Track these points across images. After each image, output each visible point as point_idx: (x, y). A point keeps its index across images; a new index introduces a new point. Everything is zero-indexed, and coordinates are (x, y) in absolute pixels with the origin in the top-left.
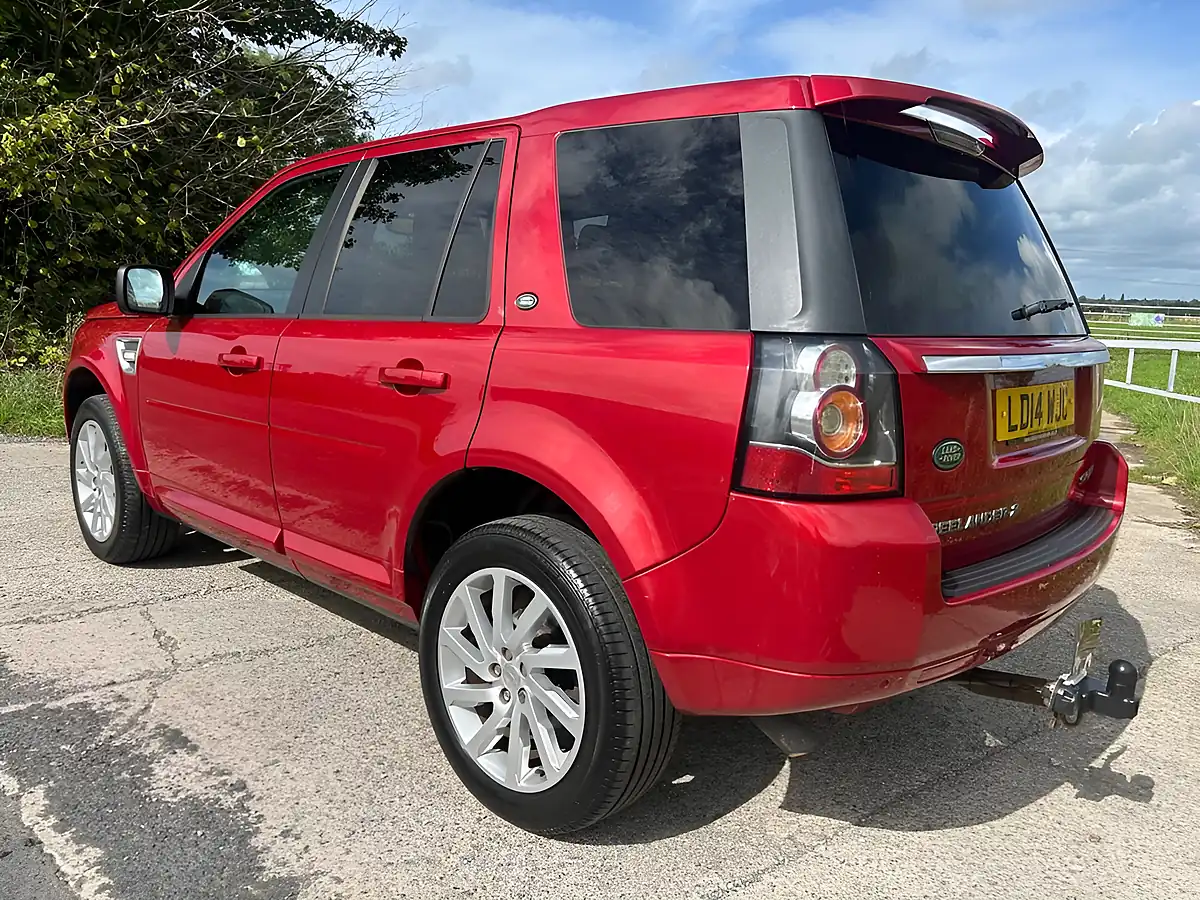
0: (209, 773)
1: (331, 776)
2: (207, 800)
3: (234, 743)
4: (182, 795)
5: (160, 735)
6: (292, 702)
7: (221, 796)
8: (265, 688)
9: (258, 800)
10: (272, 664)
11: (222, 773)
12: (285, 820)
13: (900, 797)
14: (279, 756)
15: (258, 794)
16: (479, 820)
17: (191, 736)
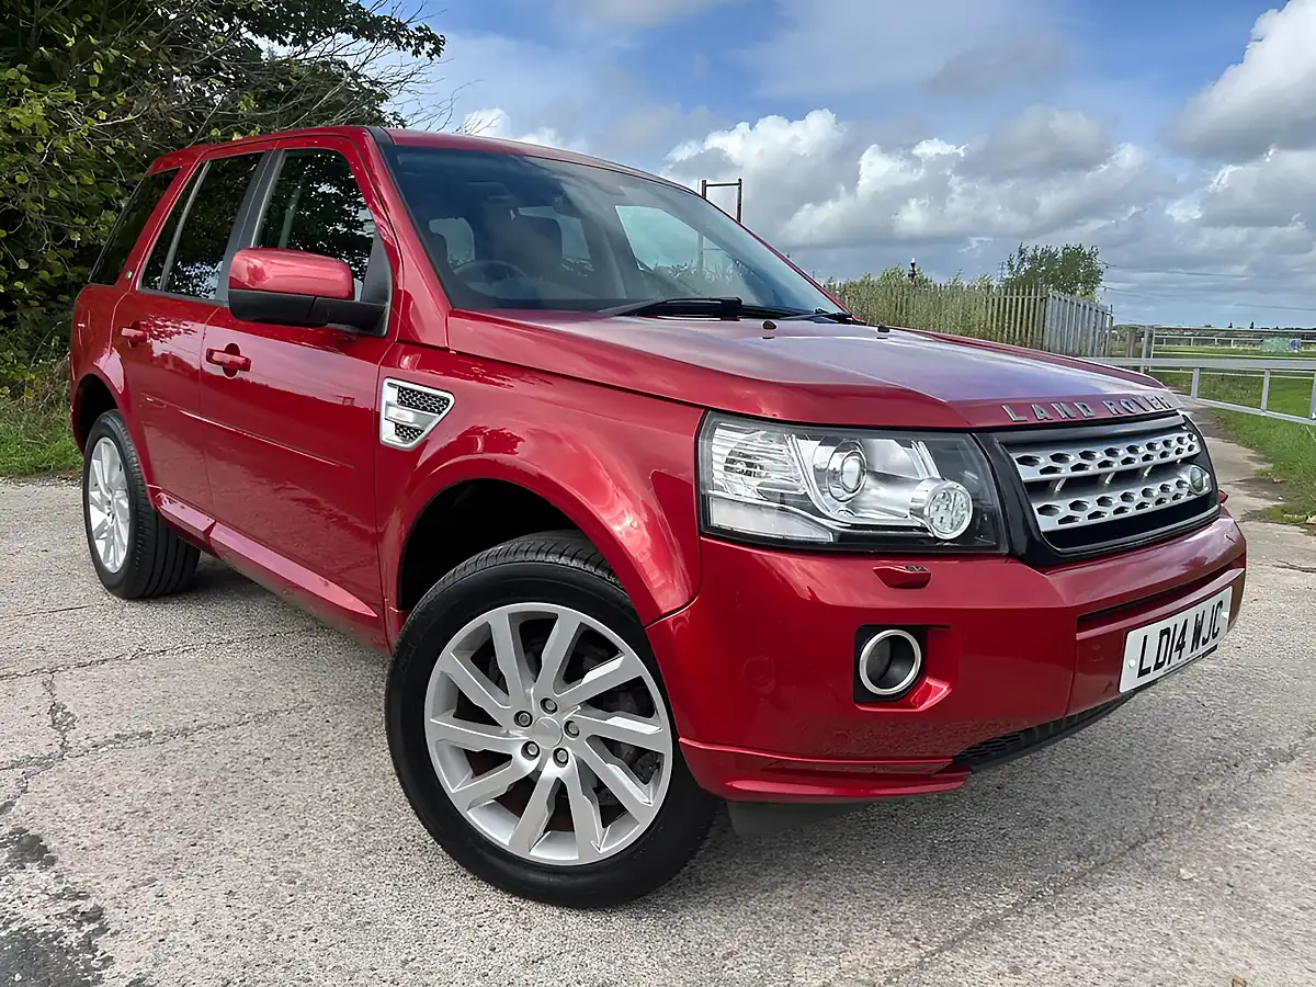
0: (59, 896)
1: (221, 900)
2: (44, 934)
3: (105, 854)
4: (14, 927)
5: (12, 842)
6: (197, 798)
7: (65, 929)
8: (167, 780)
9: (112, 935)
10: (187, 747)
11: (77, 896)
12: (140, 964)
13: (977, 925)
14: (158, 873)
15: (114, 927)
16: (405, 962)
17: (52, 844)
